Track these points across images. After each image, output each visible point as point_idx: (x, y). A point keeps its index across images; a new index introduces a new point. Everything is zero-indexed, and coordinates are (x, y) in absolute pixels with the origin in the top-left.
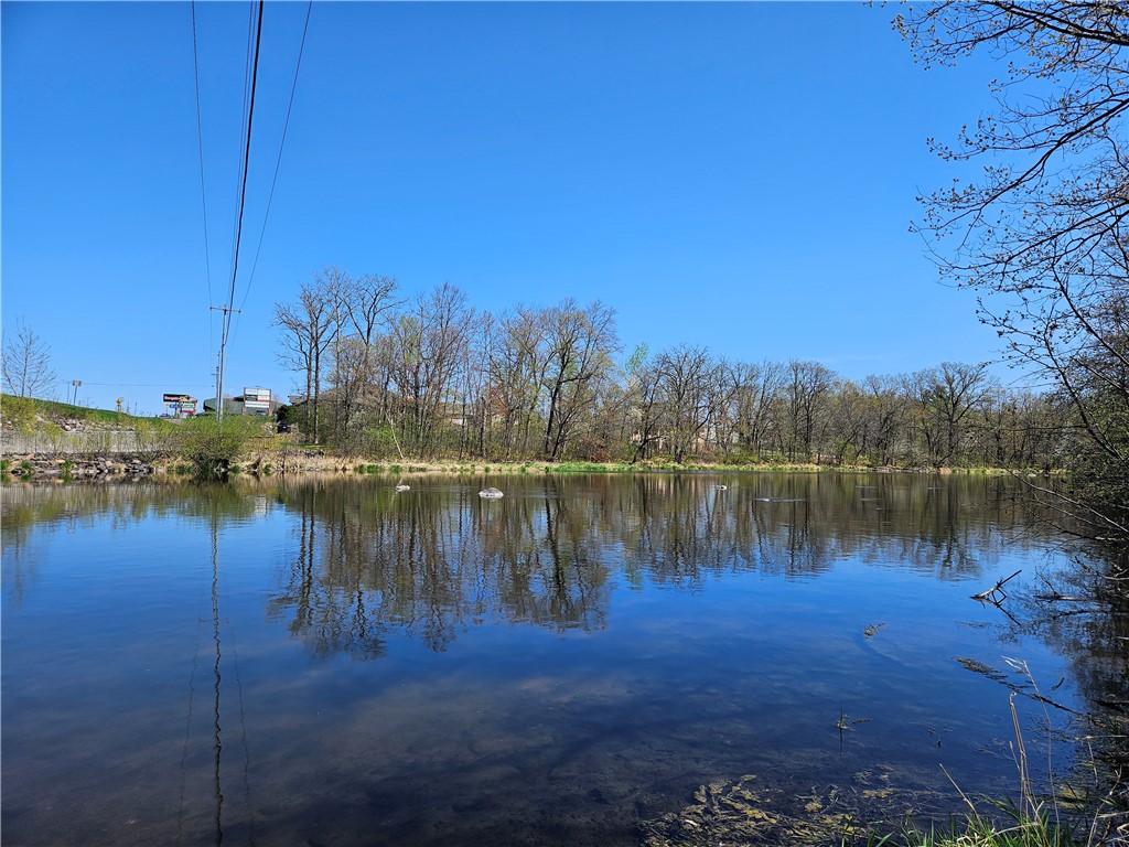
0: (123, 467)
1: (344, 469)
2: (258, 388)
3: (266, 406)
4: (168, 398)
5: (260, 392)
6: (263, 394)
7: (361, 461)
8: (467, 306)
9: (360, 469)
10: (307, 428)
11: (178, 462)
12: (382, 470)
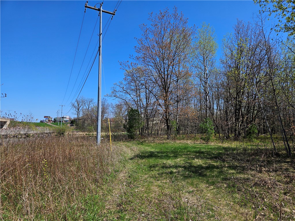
0: (47, 135)
1: (83, 134)
2: (66, 115)
3: (68, 119)
4: (45, 117)
5: (67, 116)
6: (68, 117)
7: (86, 133)
8: (108, 102)
9: (86, 134)
10: (77, 125)
11: (55, 134)
12: (90, 134)
